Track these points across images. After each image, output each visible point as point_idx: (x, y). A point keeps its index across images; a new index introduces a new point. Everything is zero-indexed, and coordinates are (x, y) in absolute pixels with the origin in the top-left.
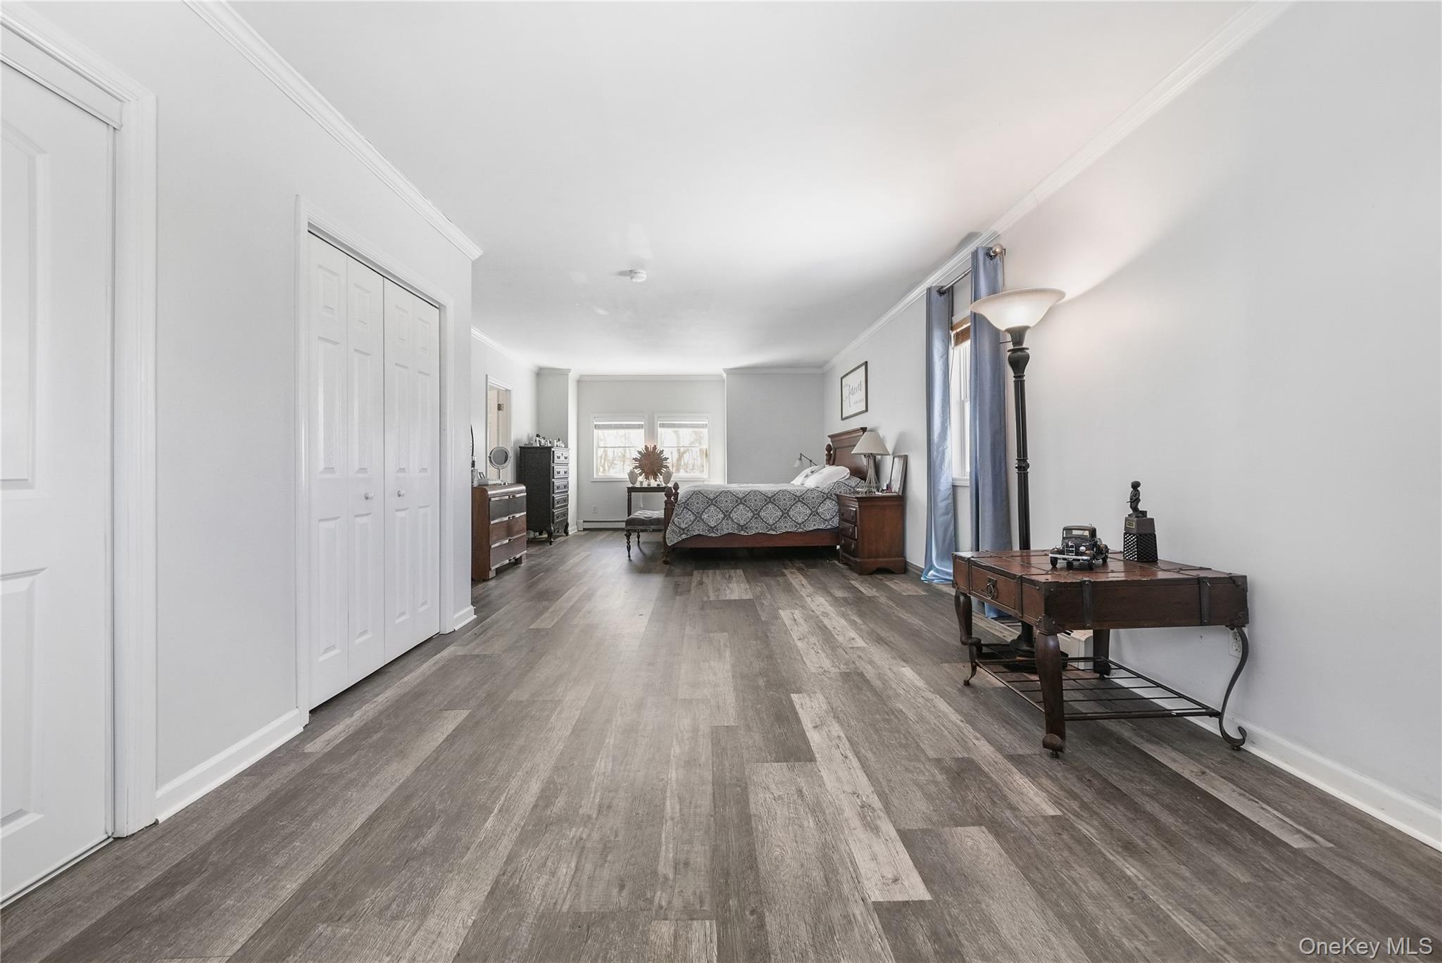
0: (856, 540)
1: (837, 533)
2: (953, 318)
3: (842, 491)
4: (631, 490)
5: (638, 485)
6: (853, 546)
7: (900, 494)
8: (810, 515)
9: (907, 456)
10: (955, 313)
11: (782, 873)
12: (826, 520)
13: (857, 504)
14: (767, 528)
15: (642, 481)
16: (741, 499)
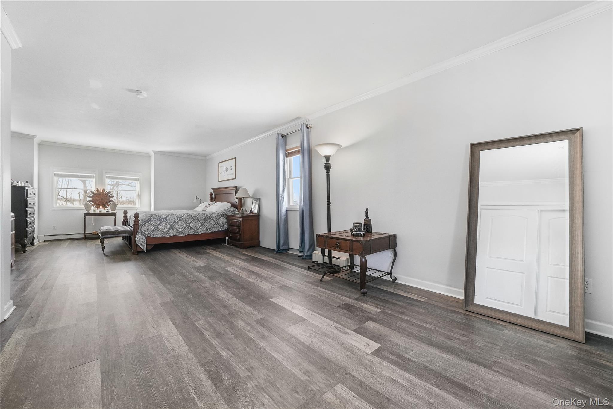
0: (240, 234)
1: (226, 232)
2: (287, 147)
3: (228, 213)
4: (86, 215)
5: (92, 212)
6: (238, 237)
7: (258, 214)
8: (214, 224)
9: (260, 199)
10: (287, 145)
11: (340, 358)
12: (221, 227)
13: (242, 219)
14: (194, 231)
15: (93, 209)
16: (180, 218)
